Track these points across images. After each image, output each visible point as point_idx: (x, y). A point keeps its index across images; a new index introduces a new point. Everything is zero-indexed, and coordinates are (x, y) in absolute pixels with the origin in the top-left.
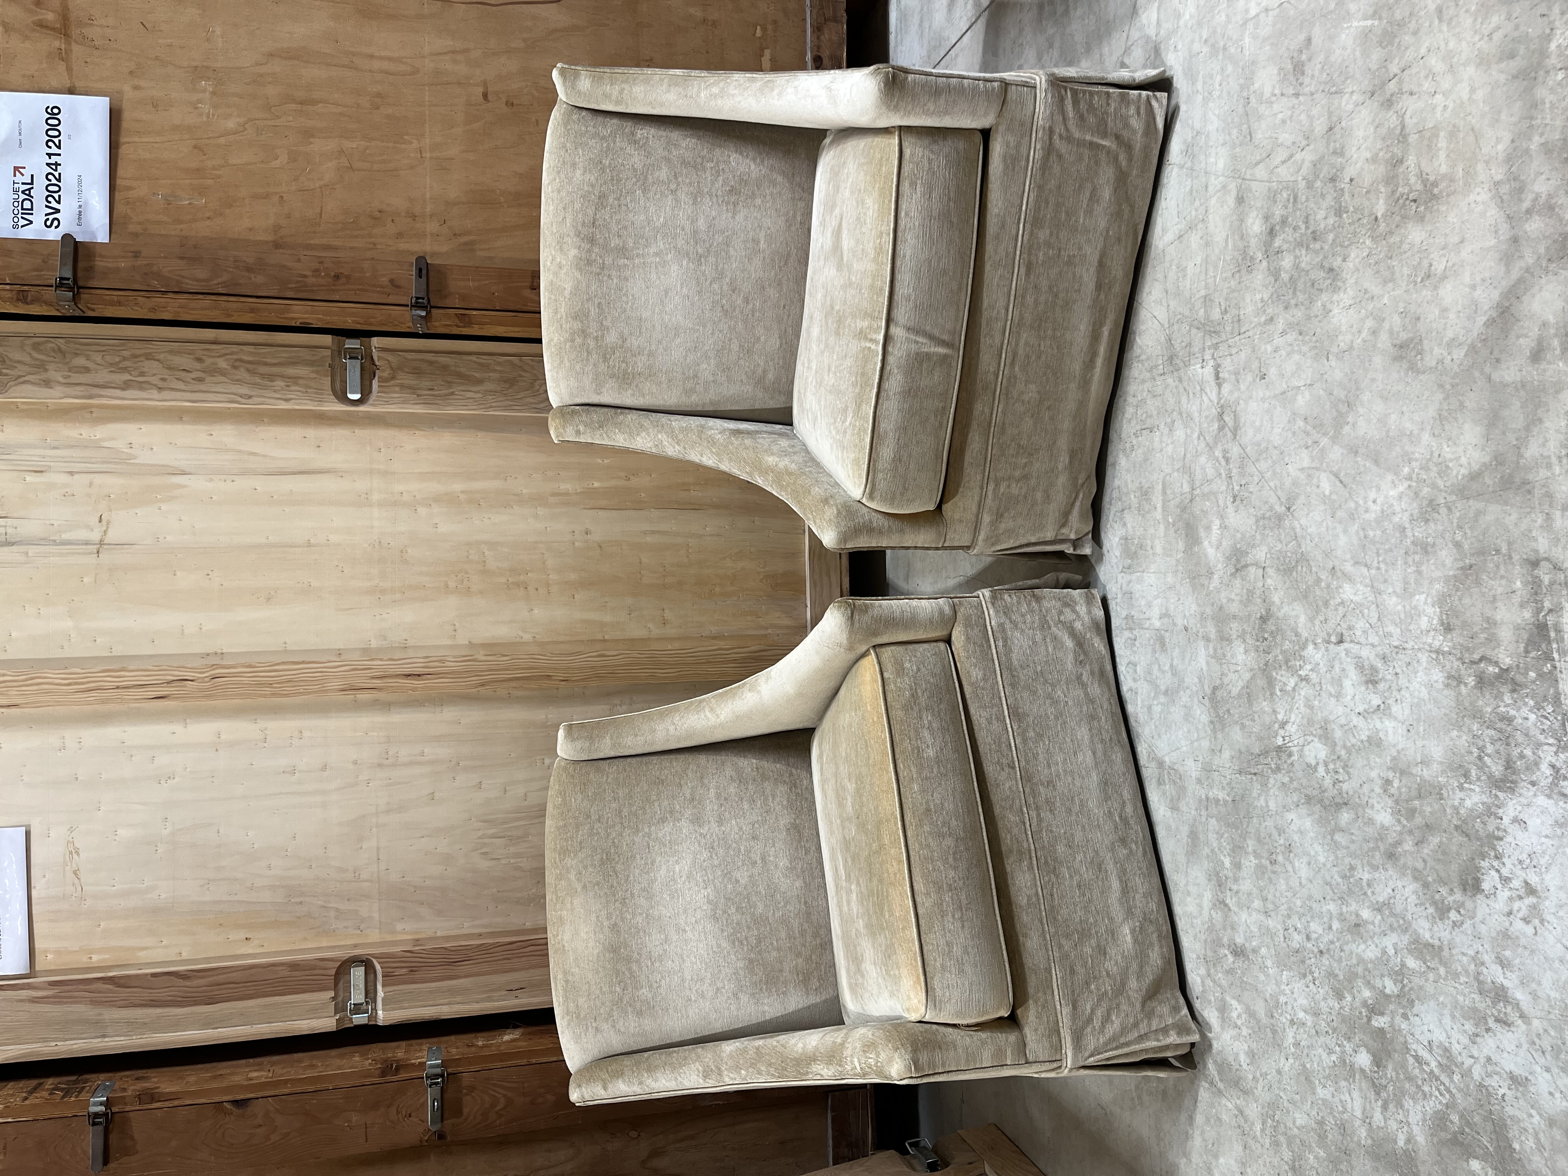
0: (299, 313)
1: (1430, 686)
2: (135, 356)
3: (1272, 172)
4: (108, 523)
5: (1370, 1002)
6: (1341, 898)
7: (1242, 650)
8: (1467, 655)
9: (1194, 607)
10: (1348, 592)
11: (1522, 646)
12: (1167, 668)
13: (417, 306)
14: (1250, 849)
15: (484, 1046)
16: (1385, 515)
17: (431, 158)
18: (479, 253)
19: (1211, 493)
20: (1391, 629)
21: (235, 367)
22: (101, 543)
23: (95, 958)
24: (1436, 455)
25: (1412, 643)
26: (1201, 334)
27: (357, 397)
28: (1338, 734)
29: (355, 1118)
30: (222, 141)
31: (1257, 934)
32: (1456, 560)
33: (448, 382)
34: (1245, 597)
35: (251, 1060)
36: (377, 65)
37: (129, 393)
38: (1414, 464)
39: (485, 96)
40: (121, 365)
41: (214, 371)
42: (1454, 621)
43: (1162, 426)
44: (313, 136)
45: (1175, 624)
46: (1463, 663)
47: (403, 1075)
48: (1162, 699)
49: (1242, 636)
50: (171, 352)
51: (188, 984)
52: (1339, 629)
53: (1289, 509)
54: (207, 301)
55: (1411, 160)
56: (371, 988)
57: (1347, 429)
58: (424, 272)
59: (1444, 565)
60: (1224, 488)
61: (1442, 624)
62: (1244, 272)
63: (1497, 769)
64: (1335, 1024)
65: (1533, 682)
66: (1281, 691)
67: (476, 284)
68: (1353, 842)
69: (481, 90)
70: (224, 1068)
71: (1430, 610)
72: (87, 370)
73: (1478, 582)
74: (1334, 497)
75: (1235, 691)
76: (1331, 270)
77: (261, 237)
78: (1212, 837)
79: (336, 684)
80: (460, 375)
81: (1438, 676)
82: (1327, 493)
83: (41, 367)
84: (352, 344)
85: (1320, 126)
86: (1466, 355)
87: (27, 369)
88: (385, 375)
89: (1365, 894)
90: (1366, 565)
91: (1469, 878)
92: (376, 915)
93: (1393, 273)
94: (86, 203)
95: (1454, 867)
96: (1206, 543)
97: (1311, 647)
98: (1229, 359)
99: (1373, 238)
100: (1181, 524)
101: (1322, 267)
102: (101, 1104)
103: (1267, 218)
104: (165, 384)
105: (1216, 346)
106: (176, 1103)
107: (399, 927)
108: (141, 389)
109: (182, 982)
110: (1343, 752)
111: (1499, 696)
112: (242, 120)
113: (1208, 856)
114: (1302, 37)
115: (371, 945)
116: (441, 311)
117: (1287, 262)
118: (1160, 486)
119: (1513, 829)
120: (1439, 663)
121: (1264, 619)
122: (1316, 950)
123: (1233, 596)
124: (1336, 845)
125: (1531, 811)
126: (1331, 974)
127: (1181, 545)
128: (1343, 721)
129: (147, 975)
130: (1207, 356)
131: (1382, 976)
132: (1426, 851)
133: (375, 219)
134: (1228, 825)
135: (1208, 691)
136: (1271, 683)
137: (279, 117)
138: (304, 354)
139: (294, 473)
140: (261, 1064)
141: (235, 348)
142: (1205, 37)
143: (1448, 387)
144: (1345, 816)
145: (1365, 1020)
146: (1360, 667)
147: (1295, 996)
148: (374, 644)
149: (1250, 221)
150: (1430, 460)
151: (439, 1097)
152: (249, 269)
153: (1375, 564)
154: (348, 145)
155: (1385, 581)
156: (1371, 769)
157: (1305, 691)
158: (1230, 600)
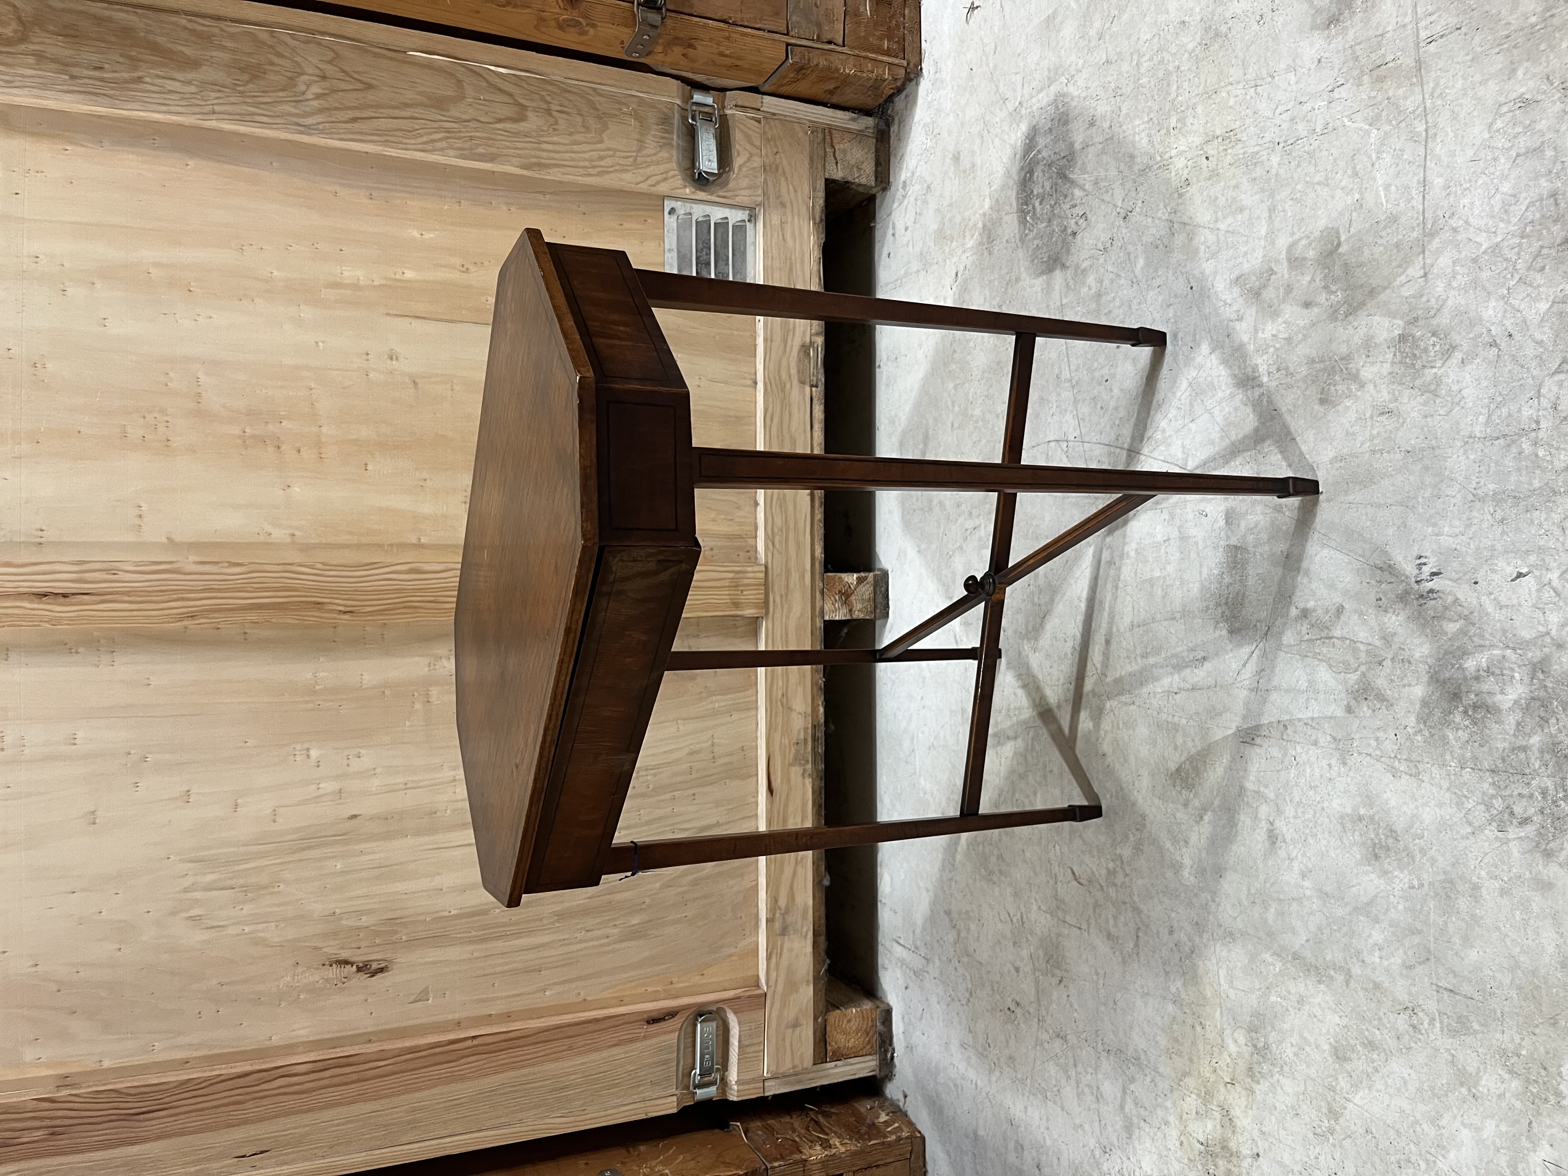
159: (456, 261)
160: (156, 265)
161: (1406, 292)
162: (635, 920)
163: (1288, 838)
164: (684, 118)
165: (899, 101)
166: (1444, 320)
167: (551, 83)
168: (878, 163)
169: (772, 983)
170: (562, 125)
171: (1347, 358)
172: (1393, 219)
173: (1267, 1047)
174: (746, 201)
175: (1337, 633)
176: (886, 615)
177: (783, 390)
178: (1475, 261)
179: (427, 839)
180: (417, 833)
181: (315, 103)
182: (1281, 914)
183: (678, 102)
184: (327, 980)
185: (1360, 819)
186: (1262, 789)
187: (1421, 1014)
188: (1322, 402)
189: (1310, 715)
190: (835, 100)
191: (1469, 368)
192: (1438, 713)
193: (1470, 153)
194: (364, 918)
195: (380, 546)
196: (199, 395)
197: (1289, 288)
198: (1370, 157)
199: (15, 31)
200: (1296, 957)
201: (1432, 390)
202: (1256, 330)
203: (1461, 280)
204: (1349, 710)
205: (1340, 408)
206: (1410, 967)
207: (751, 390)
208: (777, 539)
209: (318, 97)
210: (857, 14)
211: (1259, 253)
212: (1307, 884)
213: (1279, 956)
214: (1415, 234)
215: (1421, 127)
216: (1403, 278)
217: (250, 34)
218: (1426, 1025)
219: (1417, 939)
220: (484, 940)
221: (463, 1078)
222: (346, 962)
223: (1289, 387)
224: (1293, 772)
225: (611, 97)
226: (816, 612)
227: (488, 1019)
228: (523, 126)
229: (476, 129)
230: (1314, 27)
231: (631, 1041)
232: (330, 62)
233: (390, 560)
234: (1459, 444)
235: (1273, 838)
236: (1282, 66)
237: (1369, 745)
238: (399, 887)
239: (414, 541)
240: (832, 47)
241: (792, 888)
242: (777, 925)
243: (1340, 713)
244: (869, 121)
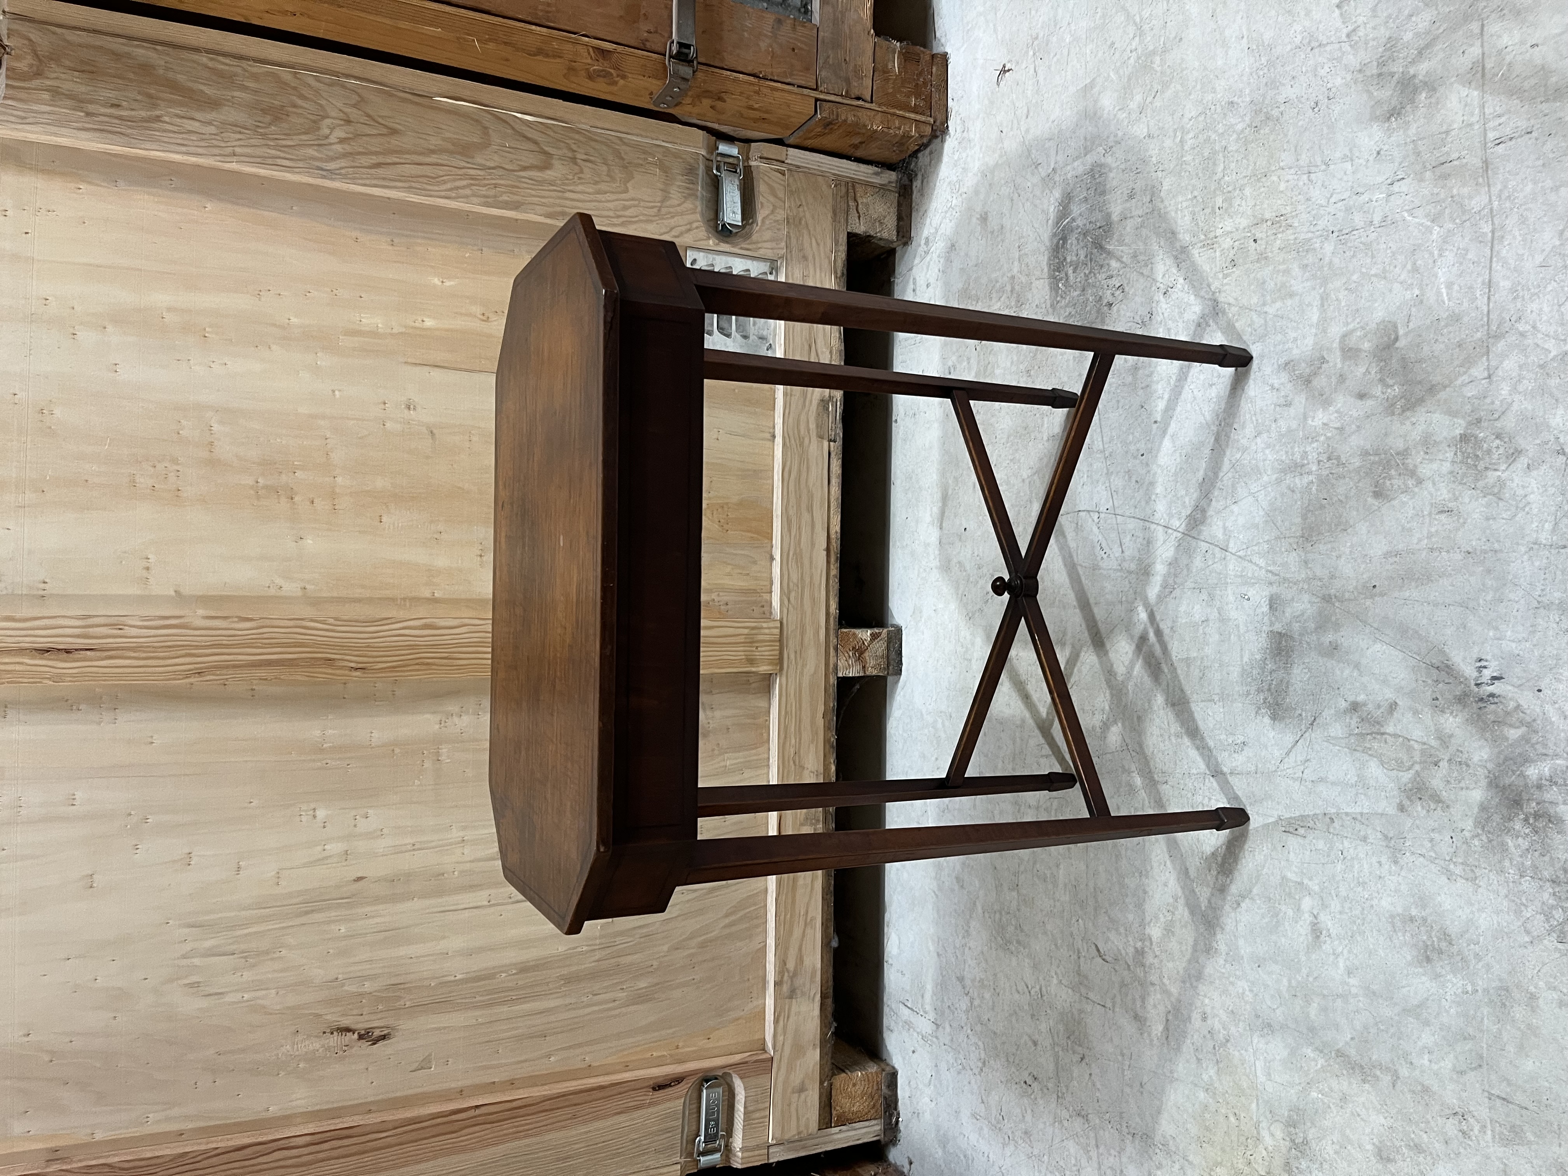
159: (477, 310)
160: (169, 309)
161: (1470, 392)
162: (642, 984)
163: (1333, 932)
164: (709, 169)
165: (923, 158)
166: (1509, 423)
167: (578, 131)
168: (900, 218)
169: (779, 1047)
170: (587, 174)
171: (1405, 453)
172: (1456, 318)
173: (1305, 1142)
174: (770, 254)
175: (1390, 729)
176: (899, 672)
177: (802, 444)
178: (1542, 367)
179: (433, 901)
180: (424, 896)
181: (338, 148)
182: (1324, 1010)
183: (703, 152)
184: (328, 1049)
185: (1412, 919)
186: (1306, 881)
187: (1471, 1120)
188: (1377, 495)
189: (1358, 810)
190: (859, 153)
191: (1534, 473)
192: (1497, 818)
193: (1539, 259)
194: (367, 984)
195: (393, 600)
196: (211, 443)
197: (1342, 378)
198: (1431, 254)
199: (31, 66)
200: (1340, 1054)
201: (1496, 493)
202: (1305, 418)
203: (1527, 385)
204: (1402, 808)
205: (1395, 503)
206: (1462, 1073)
207: (769, 444)
208: (793, 595)
209: (342, 141)
210: (886, 71)
211: (1310, 341)
212: (1352, 981)
213: (1321, 1052)
214: (1479, 335)
215: (1487, 228)
216: (1466, 378)
217: (273, 74)
218: (1476, 1132)
219: (1469, 1046)
220: (490, 1005)
221: (463, 1150)
222: (348, 1030)
223: (1342, 477)
224: (1340, 867)
225: (636, 146)
226: (830, 668)
227: (491, 1087)
228: (549, 174)
229: (501, 177)
230: (1374, 118)
231: (637, 1108)
232: (354, 106)
233: (402, 614)
234: (1523, 549)
235: (1316, 931)
236: (1338, 155)
237: (1422, 845)
238: (403, 951)
239: (427, 594)
240: (860, 103)
241: (800, 949)
242: (785, 988)
243: (1391, 810)
244: (893, 176)
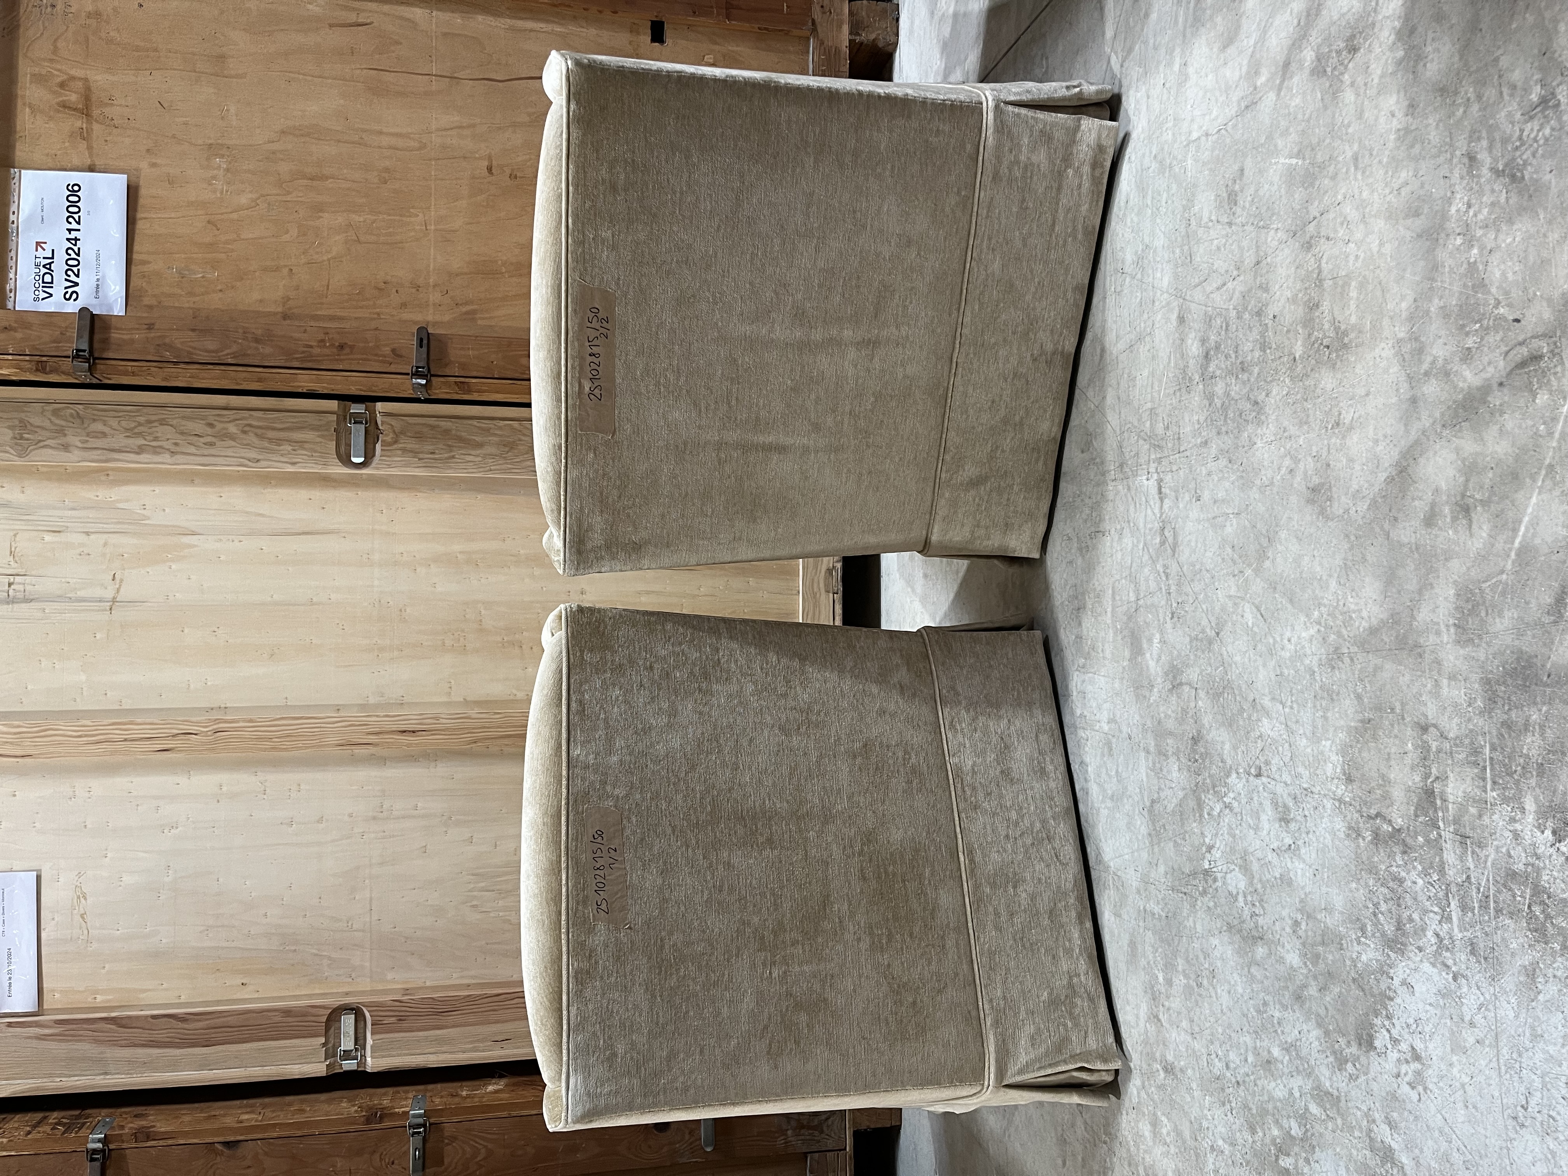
0: (305, 381)
1: (1333, 833)
2: (150, 422)
3: (1208, 297)
4: (121, 581)
5: (1278, 1141)
6: (1256, 1032)
7: (1176, 767)
8: (1364, 809)
9: (1137, 717)
10: (1266, 726)
11: (1413, 808)
12: (1113, 773)
13: (417, 374)
14: (1180, 968)
15: (468, 1096)
16: (1298, 656)
17: (436, 230)
18: (480, 322)
19: (1153, 605)
20: (1301, 770)
21: (245, 432)
22: (114, 600)
23: (99, 998)
24: (1341, 603)
25: (1319, 788)
26: (1147, 447)
27: (361, 460)
28: (1255, 867)
29: (340, 1163)
30: (235, 216)
31: (1185, 1054)
32: (1356, 712)
33: (449, 446)
34: (1180, 715)
35: (245, 1102)
36: (385, 141)
37: (144, 457)
38: (1322, 608)
39: (490, 169)
40: (136, 431)
41: (226, 436)
42: (1355, 774)
43: (1113, 532)
44: (321, 211)
45: (1121, 731)
46: (1362, 816)
47: (387, 1124)
48: (1109, 804)
49: (1176, 754)
50: (183, 418)
51: (186, 1026)
52: (1257, 762)
53: (1218, 634)
54: (217, 371)
55: (1326, 306)
56: (360, 1035)
57: (1267, 564)
58: (425, 342)
59: (1347, 715)
60: (1163, 603)
61: (1344, 774)
62: (1184, 390)
63: (1389, 929)
64: (1248, 1157)
65: (1421, 847)
66: (1209, 814)
67: (476, 353)
68: (1266, 977)
69: (486, 163)
70: (217, 1108)
71: (1334, 758)
72: (104, 435)
73: (1375, 738)
74: (1255, 629)
75: (1170, 808)
76: (1256, 403)
77: (272, 309)
78: (1149, 949)
79: (333, 740)
80: (460, 439)
81: (1340, 825)
82: (1250, 624)
83: (61, 432)
84: (357, 408)
85: (1249, 259)
86: (1369, 509)
87: (48, 434)
88: (388, 439)
89: (1276, 1031)
90: (1281, 703)
91: (1364, 1033)
92: (367, 964)
93: (1308, 416)
94: (104, 277)
95: (1351, 1019)
96: (1148, 655)
97: (1234, 775)
98: (1169, 476)
99: (1292, 379)
100: (1126, 632)
101: (1249, 399)
102: (99, 1141)
103: (1203, 341)
104: (178, 449)
105: (1159, 461)
106: (170, 1142)
107: (390, 976)
108: (156, 453)
109: (180, 1025)
110: (1259, 886)
111: (1391, 856)
112: (254, 196)
113: (1144, 969)
114: (1236, 167)
115: (363, 993)
116: (442, 379)
117: (1219, 388)
118: (1110, 592)
119: (1402, 991)
120: (1341, 812)
121: (1195, 740)
122: (1234, 1080)
123: (1169, 712)
124: (1252, 979)
125: (1417, 976)
126: (1246, 1107)
127: (1127, 654)
128: (1259, 854)
129: (146, 1017)
130: (1152, 470)
131: (1289, 1117)
132: (1328, 999)
133: (380, 289)
134: (1162, 940)
135: (1148, 804)
136: (1200, 804)
137: (289, 193)
138: (311, 419)
139: (300, 534)
140: (252, 1106)
141: (246, 414)
142: (1154, 152)
143: (1353, 538)
144: (1261, 951)
145: (1274, 1158)
146: (1275, 804)
147: (1216, 1122)
148: (372, 700)
149: (1190, 342)
150: (1336, 607)
151: (420, 1146)
152: (257, 340)
153: (1289, 703)
154: (356, 218)
155: (1297, 722)
156: (1283, 907)
157: (1228, 818)
158: (1167, 716)
